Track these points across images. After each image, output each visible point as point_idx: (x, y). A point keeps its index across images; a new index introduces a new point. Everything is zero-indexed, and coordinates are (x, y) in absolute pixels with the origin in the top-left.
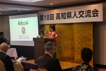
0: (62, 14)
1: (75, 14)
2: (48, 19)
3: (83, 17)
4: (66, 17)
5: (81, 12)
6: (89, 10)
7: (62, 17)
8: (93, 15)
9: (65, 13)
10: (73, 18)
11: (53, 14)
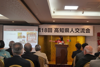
0: (60, 29)
1: (72, 30)
2: (46, 31)
3: (79, 32)
4: (64, 31)
5: (77, 29)
6: (83, 29)
7: (61, 31)
8: (86, 32)
9: (63, 29)
10: (70, 32)
11: (52, 29)
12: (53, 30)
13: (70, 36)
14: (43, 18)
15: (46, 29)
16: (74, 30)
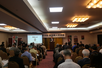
0: (52, 35)
6: (61, 34)
8: (63, 36)
12: (49, 35)
13: (56, 38)
14: (43, 31)
15: (45, 35)
16: (57, 35)
